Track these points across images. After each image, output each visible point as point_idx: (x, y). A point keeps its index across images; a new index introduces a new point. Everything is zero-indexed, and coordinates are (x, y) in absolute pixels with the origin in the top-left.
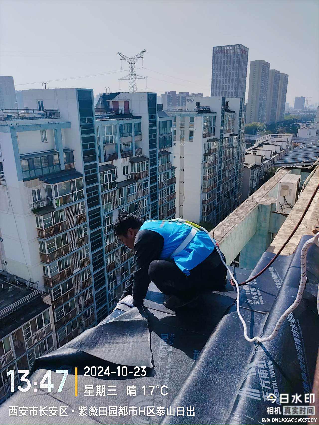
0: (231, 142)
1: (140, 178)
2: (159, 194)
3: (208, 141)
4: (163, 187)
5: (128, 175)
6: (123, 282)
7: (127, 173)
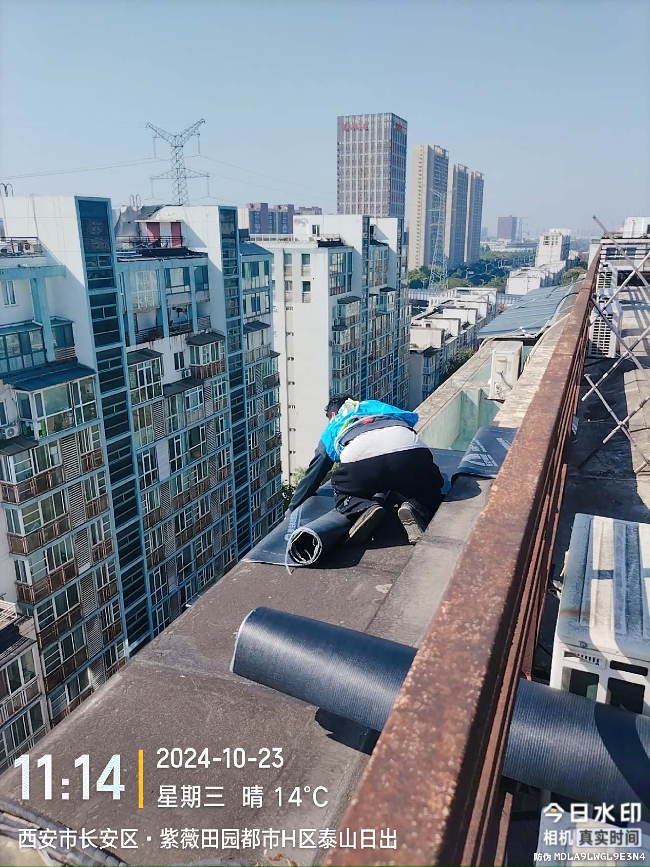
0: (384, 305)
1: (210, 376)
2: (248, 406)
3: (339, 302)
4: (255, 393)
5: (185, 370)
6: (182, 586)
7: (182, 366)
